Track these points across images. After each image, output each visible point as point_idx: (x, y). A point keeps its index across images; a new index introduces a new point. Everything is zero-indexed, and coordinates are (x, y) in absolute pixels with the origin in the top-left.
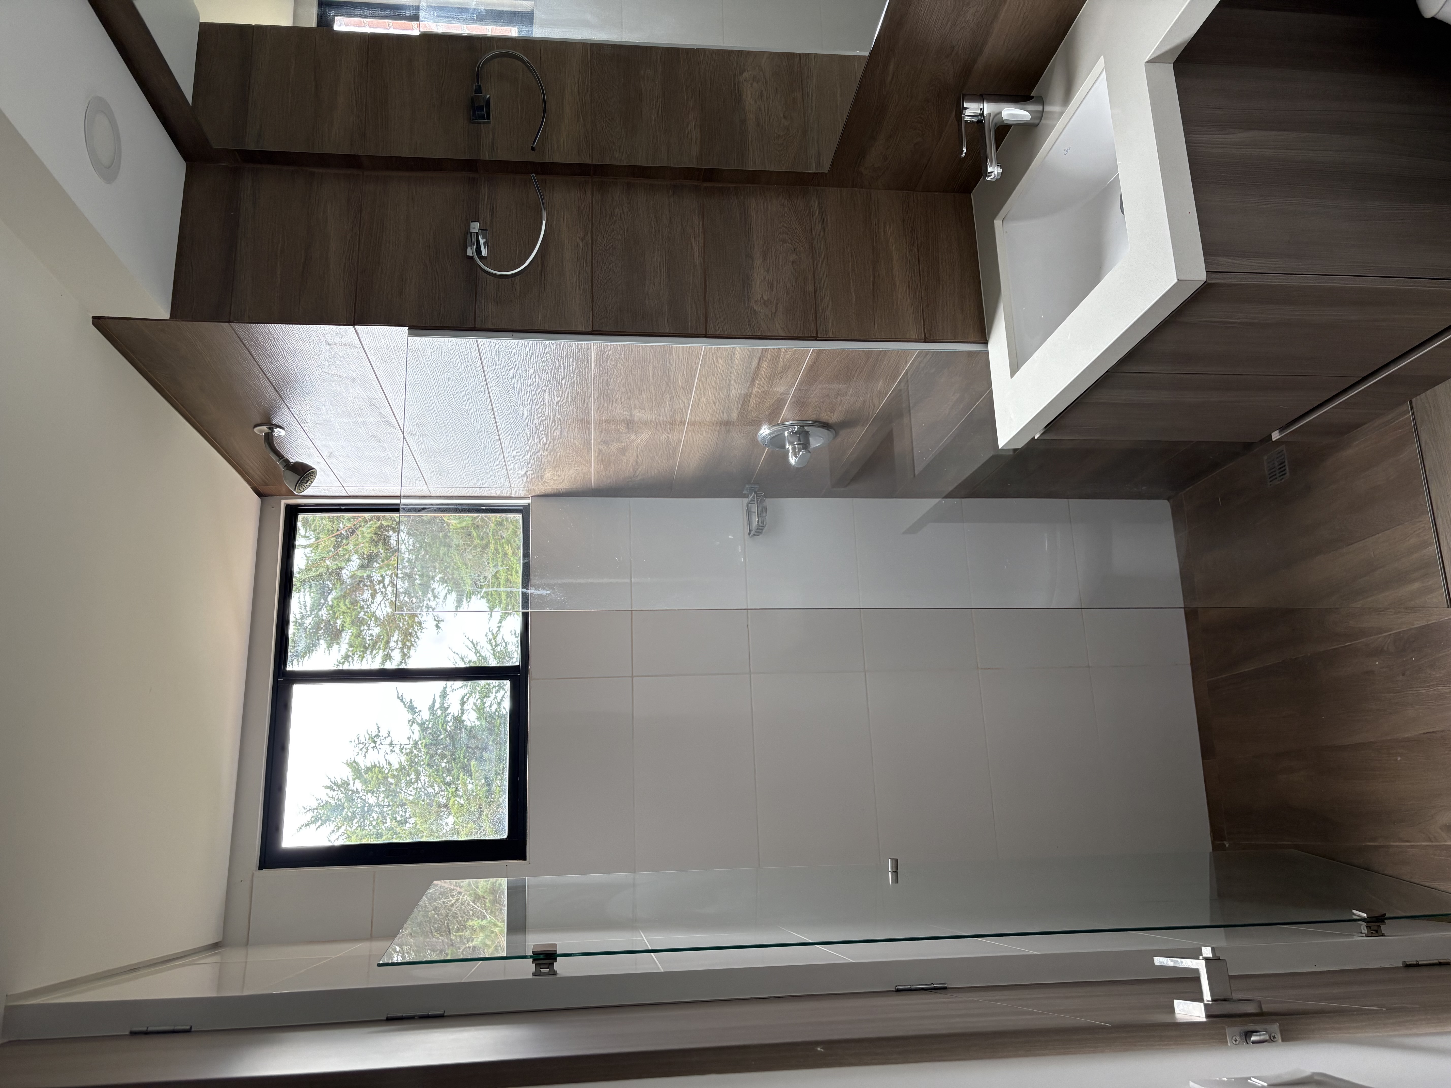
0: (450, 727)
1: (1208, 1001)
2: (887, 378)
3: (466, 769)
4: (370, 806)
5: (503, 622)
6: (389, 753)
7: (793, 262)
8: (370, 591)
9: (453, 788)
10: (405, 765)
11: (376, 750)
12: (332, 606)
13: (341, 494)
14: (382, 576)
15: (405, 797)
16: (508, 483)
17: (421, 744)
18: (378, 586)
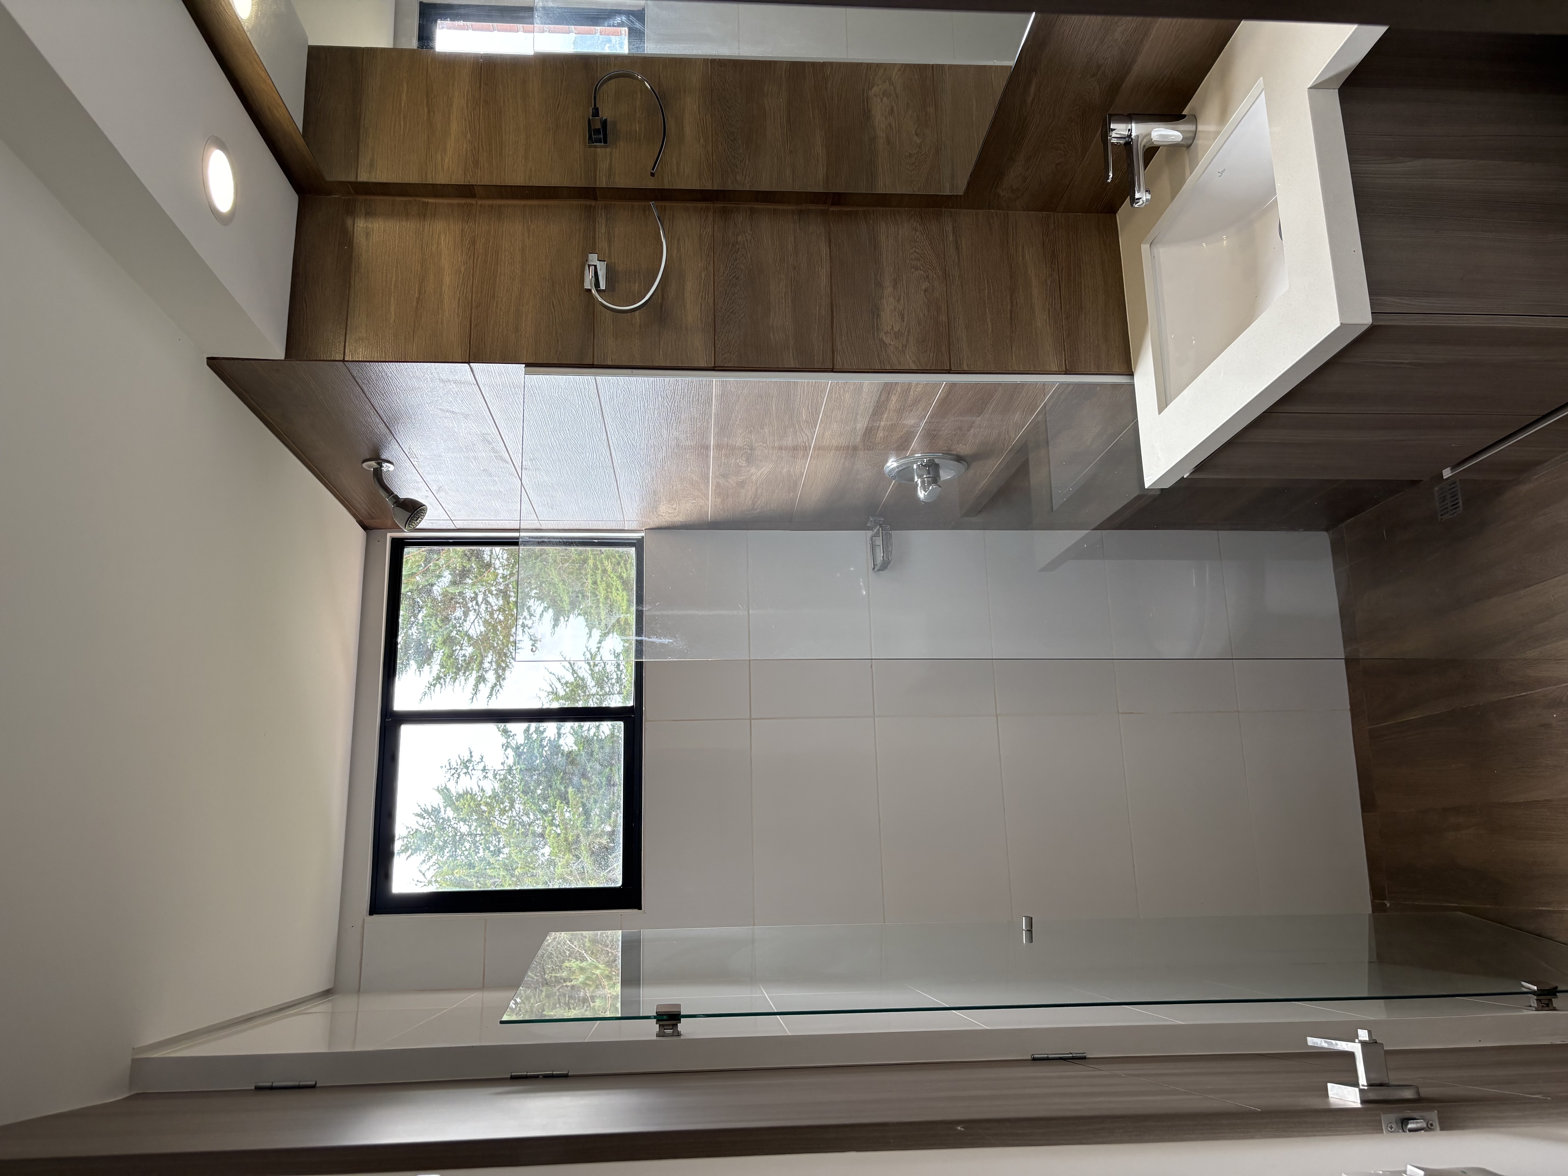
0: (546, 751)
1: (1363, 1086)
2: (1024, 411)
3: (564, 798)
4: (462, 835)
5: (603, 642)
6: (482, 779)
7: (925, 291)
8: (463, 609)
9: (549, 816)
10: (499, 791)
11: (468, 776)
12: (422, 624)
13: (449, 527)
14: (475, 592)
15: (499, 825)
16: (622, 517)
17: (516, 769)
18: (471, 604)
